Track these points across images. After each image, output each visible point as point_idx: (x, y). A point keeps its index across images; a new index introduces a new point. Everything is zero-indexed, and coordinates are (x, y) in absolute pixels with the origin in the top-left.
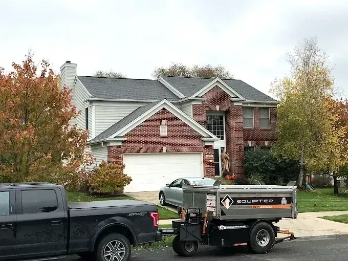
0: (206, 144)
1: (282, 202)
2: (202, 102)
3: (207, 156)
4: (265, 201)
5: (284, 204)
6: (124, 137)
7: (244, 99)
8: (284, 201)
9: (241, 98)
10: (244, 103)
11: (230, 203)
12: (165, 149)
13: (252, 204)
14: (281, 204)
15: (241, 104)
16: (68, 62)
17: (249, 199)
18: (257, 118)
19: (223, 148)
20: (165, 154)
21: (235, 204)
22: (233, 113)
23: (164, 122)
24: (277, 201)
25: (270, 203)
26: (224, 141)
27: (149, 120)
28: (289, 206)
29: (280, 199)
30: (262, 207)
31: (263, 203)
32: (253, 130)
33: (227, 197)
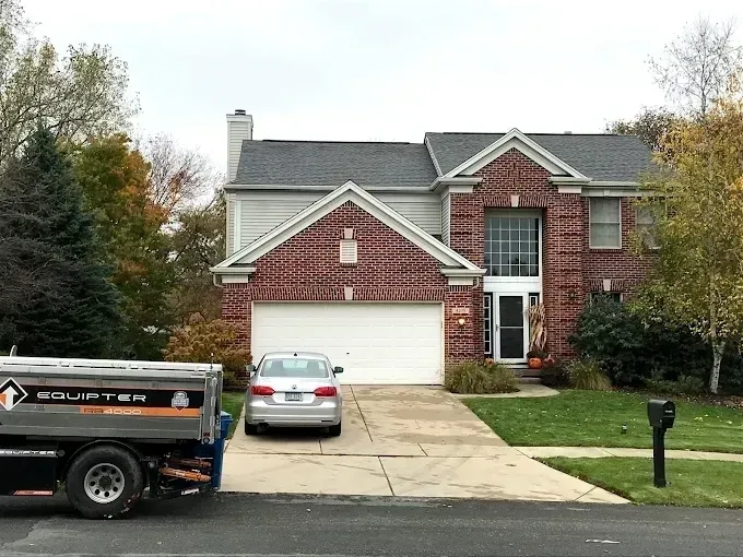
0: (451, 283)
1: (175, 402)
2: (475, 187)
3: (454, 311)
4: (123, 398)
5: (180, 408)
6: (253, 264)
7: (585, 178)
8: (180, 399)
9: (578, 176)
10: (586, 188)
11: (16, 399)
12: (349, 292)
13: (80, 402)
14: (169, 405)
15: (579, 191)
16: (241, 112)
17: (73, 391)
18: (628, 222)
19: (537, 294)
20: (349, 304)
21: (32, 399)
22: (556, 211)
23: (349, 233)
24: (160, 398)
25: (138, 404)
26: (539, 279)
27: (313, 227)
28: (194, 412)
29: (171, 394)
30: (109, 410)
31: (115, 402)
32: (617, 252)
33: (11, 384)
